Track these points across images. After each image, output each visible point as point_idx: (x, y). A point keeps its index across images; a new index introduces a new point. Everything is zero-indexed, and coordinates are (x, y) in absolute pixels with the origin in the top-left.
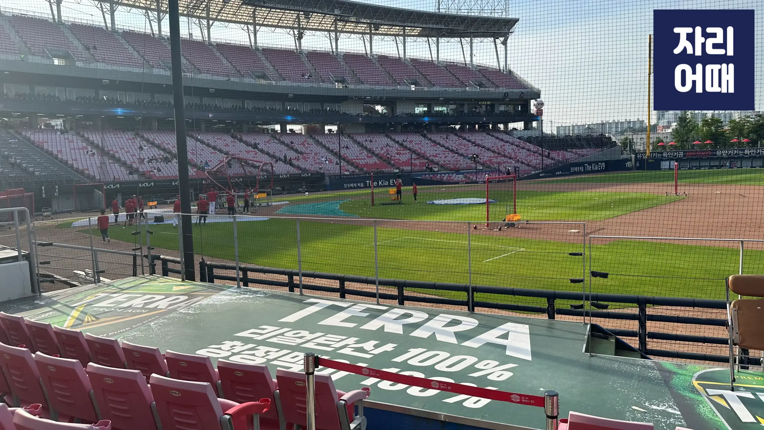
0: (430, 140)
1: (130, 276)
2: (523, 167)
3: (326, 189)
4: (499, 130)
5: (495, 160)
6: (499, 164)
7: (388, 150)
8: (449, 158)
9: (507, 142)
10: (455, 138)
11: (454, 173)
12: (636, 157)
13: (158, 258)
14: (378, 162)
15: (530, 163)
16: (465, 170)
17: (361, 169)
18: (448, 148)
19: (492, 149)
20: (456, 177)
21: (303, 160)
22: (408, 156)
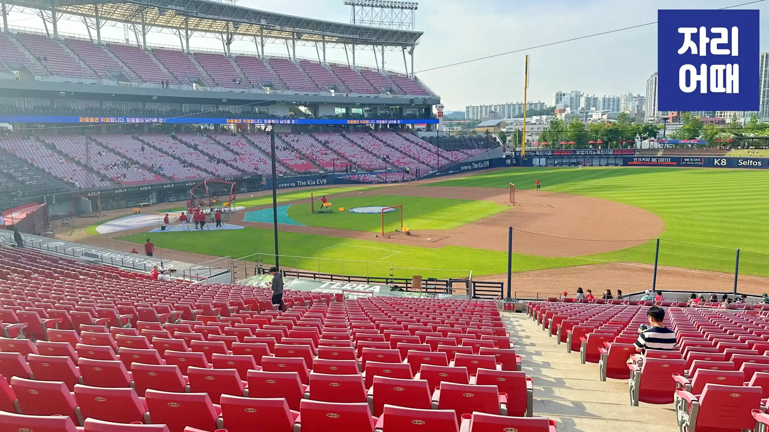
0: (349, 139)
2: (423, 168)
3: (263, 188)
4: (407, 131)
5: (402, 160)
6: (405, 164)
7: (312, 150)
8: (364, 159)
9: (413, 142)
10: (371, 137)
11: (368, 173)
12: (515, 155)
13: (261, 268)
14: (305, 163)
15: (429, 163)
16: (378, 169)
17: (292, 170)
18: (363, 148)
19: (400, 149)
20: (371, 177)
21: (241, 162)
22: (330, 157)
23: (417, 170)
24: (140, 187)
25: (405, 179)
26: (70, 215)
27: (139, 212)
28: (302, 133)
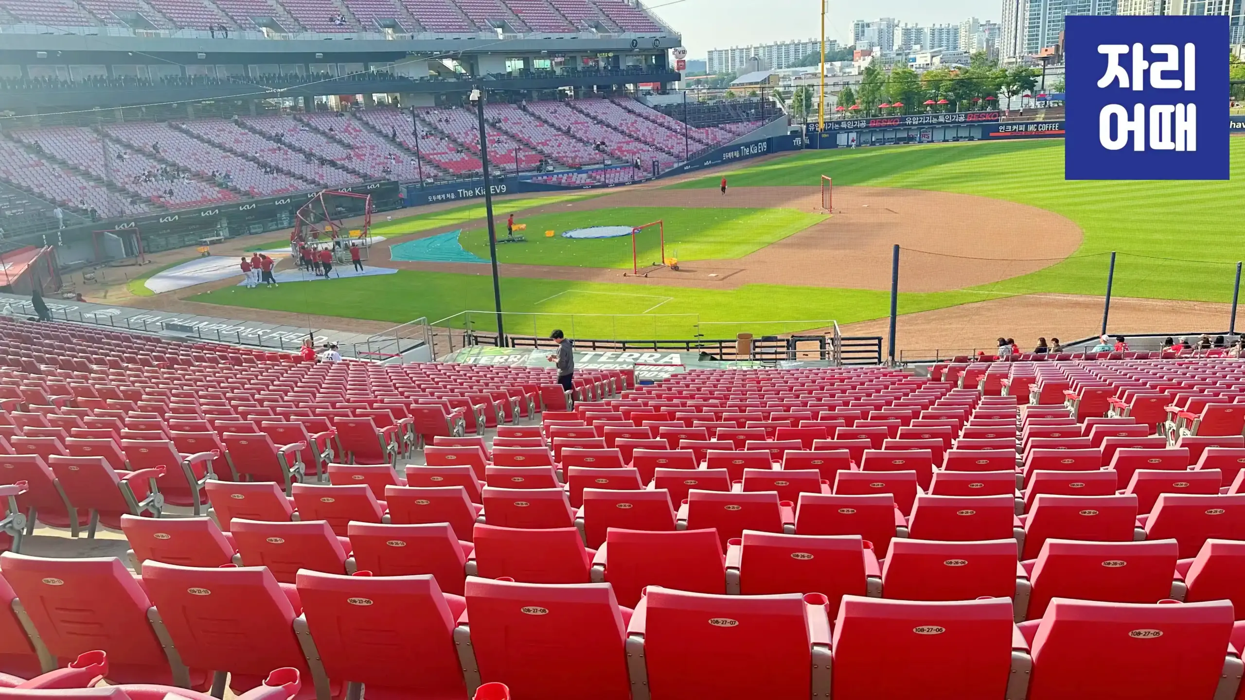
0: (533, 115)
2: (662, 157)
3: (404, 205)
4: (626, 95)
5: (625, 147)
8: (564, 148)
9: (639, 115)
10: (568, 110)
11: (575, 172)
12: (807, 130)
14: (467, 159)
15: (671, 150)
16: (589, 165)
17: (445, 171)
18: (560, 129)
19: (620, 128)
20: (579, 179)
21: (358, 160)
22: (506, 146)
23: (654, 162)
24: (200, 211)
25: (636, 178)
26: (91, 264)
27: (209, 255)
28: (454, 107)
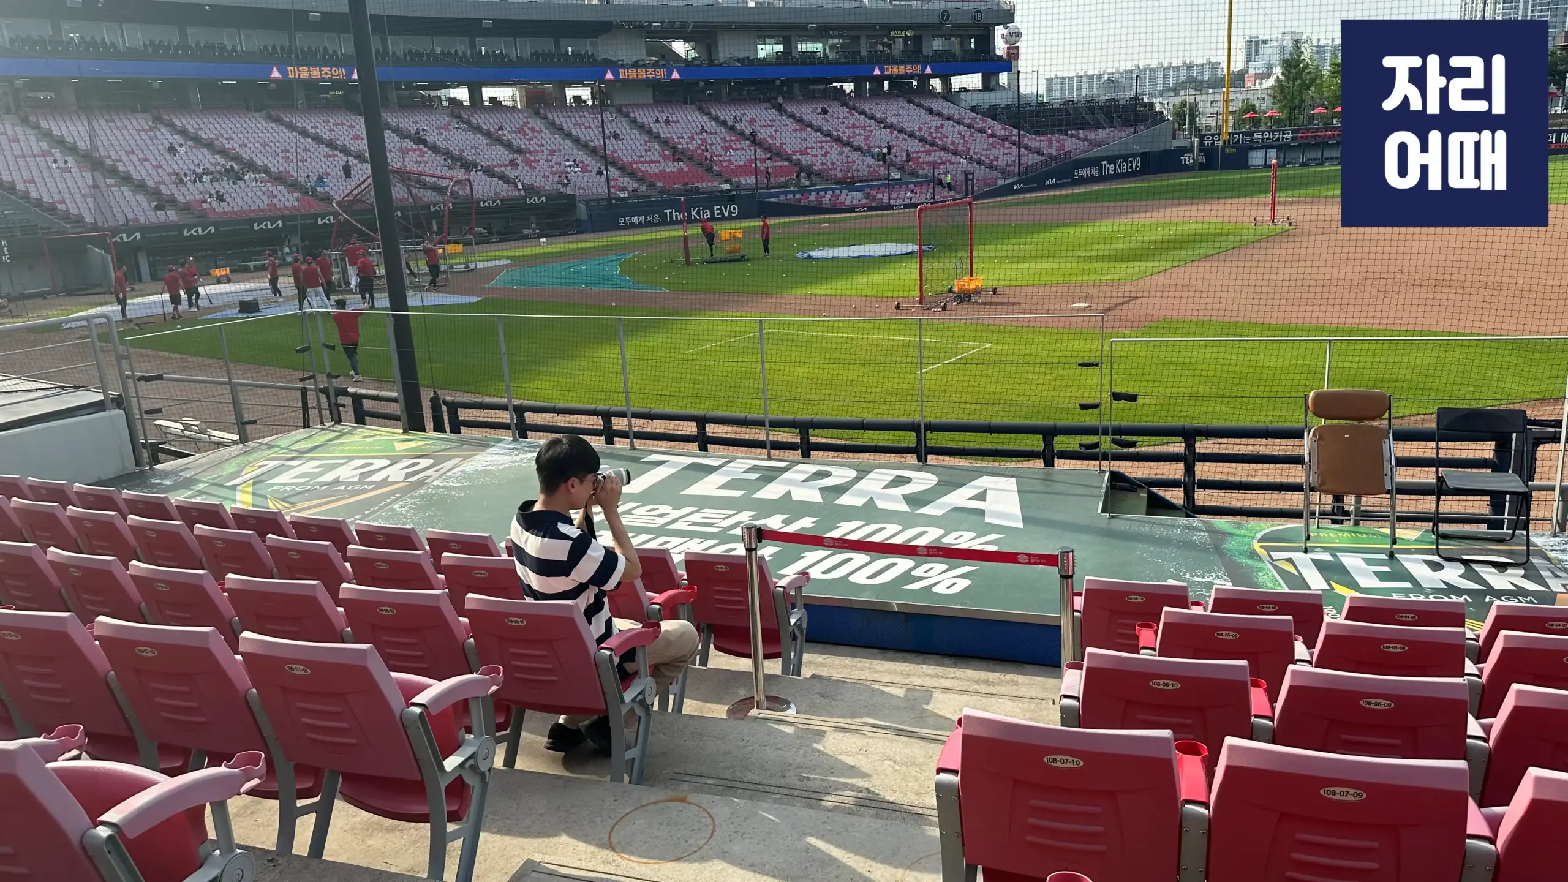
0: (792, 116)
1: (298, 427)
2: (981, 172)
3: (580, 228)
4: (932, 94)
5: (924, 158)
6: (934, 165)
7: (704, 140)
8: (833, 157)
10: (844, 111)
11: (844, 189)
12: (1201, 143)
13: (345, 393)
14: (686, 169)
15: (995, 163)
16: (866, 181)
17: (652, 186)
18: (828, 135)
19: (918, 134)
20: (849, 198)
21: (527, 168)
23: (967, 178)
24: (254, 222)
25: (937, 197)
